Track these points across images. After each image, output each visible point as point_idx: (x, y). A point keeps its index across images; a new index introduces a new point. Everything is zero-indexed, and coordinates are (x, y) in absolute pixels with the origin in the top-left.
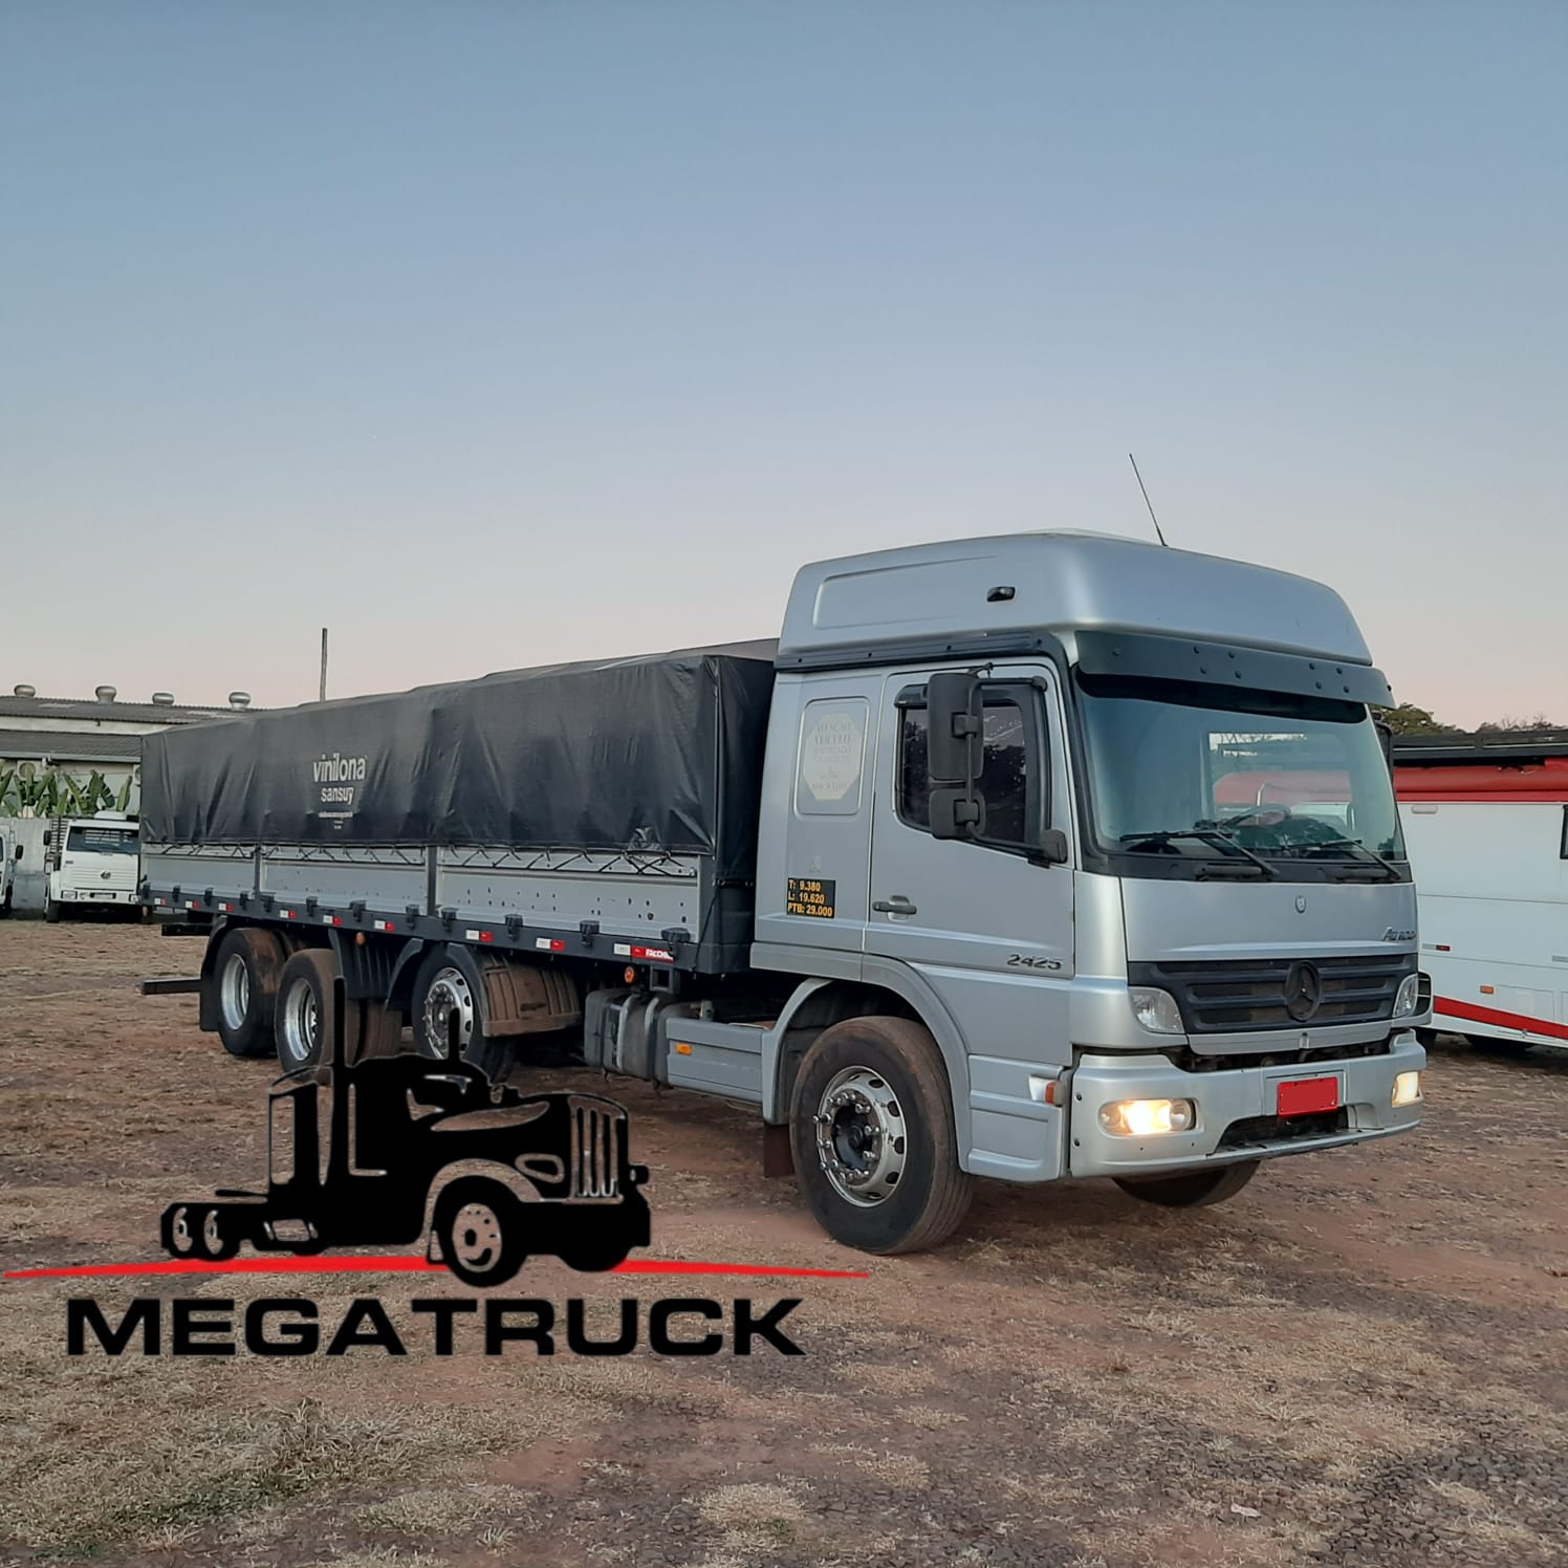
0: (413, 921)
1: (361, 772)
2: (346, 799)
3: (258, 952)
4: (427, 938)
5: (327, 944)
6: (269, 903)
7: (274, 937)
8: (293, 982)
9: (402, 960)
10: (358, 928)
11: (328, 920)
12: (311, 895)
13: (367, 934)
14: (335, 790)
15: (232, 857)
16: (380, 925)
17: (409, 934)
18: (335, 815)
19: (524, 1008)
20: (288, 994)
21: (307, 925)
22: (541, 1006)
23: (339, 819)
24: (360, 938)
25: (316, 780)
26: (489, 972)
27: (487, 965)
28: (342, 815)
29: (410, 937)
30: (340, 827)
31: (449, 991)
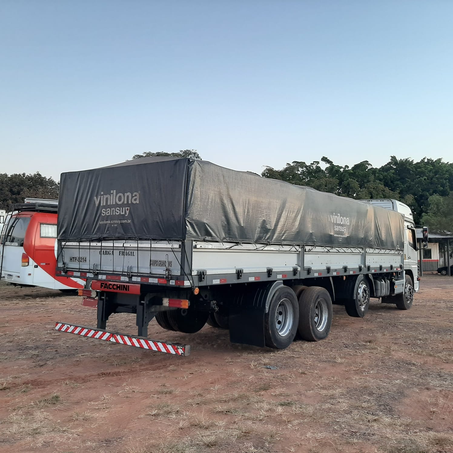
0: (360, 270)
1: (348, 222)
2: (343, 231)
4: (364, 274)
6: (309, 271)
10: (344, 275)
11: (335, 273)
12: (328, 265)
14: (339, 227)
16: (352, 272)
18: (339, 236)
23: (341, 237)
24: (345, 278)
25: (332, 222)
28: (342, 236)
30: (341, 240)
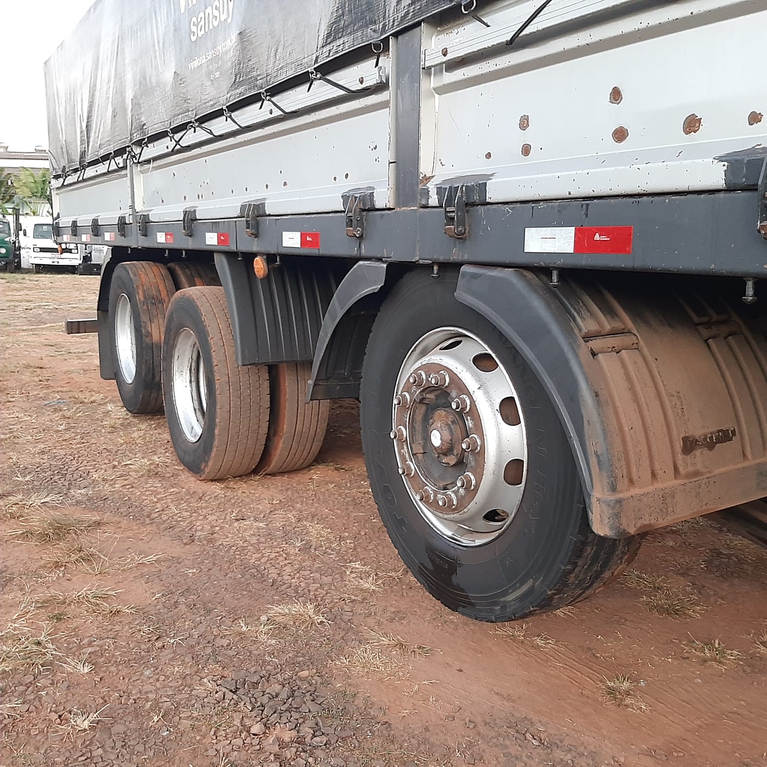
0: (360, 223)
3: (144, 292)
4: (396, 257)
5: (213, 279)
6: (145, 226)
7: (164, 272)
8: (177, 334)
9: (339, 306)
10: (255, 249)
11: (211, 239)
12: (187, 205)
13: (270, 258)
15: (109, 172)
16: (291, 240)
17: (354, 252)
19: (690, 445)
20: (173, 347)
21: (187, 251)
22: (725, 436)
24: (259, 265)
26: (595, 344)
27: (587, 325)
29: (354, 260)
31: (456, 381)
